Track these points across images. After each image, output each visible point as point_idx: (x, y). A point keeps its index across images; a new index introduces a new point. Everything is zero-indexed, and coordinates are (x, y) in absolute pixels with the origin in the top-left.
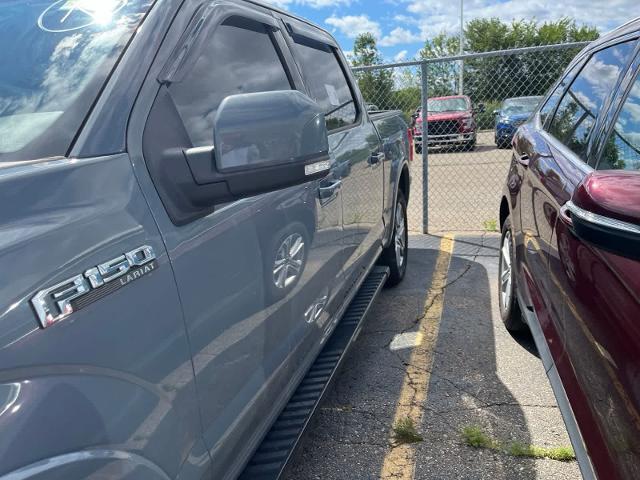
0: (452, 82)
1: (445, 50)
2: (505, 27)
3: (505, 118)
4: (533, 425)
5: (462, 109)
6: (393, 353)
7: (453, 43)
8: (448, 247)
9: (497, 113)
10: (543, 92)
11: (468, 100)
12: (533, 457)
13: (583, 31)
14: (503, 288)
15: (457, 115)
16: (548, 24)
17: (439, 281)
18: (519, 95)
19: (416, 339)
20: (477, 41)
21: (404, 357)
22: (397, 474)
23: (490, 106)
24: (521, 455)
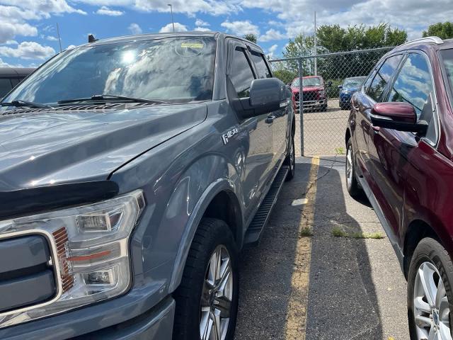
0: (310, 66)
3: (346, 91)
4: (363, 228)
5: (317, 84)
6: (294, 207)
7: (309, 42)
8: (316, 162)
9: (341, 87)
11: (322, 78)
13: (395, 32)
14: (348, 176)
15: (315, 88)
16: (372, 28)
17: (314, 178)
18: (354, 76)
19: (305, 201)
20: (325, 40)
21: (300, 208)
22: (304, 246)
23: (335, 83)
24: (358, 238)
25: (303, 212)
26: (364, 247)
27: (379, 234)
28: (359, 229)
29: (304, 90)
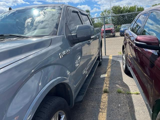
0: (109, 21)
1: (107, 13)
2: (121, 7)
3: (122, 29)
4: (130, 89)
5: (112, 27)
6: (101, 78)
7: (109, 12)
8: (111, 58)
9: (120, 28)
10: (131, 23)
11: (113, 25)
12: (131, 94)
13: (140, 8)
14: (123, 65)
15: (111, 29)
16: (131, 6)
17: (110, 65)
18: (125, 24)
19: (106, 75)
20: (114, 11)
21: (104, 79)
22: (105, 98)
23: (118, 27)
24: (128, 94)
25: (105, 81)
26: (131, 99)
27: (138, 92)
28: (129, 89)
29: (106, 29)
